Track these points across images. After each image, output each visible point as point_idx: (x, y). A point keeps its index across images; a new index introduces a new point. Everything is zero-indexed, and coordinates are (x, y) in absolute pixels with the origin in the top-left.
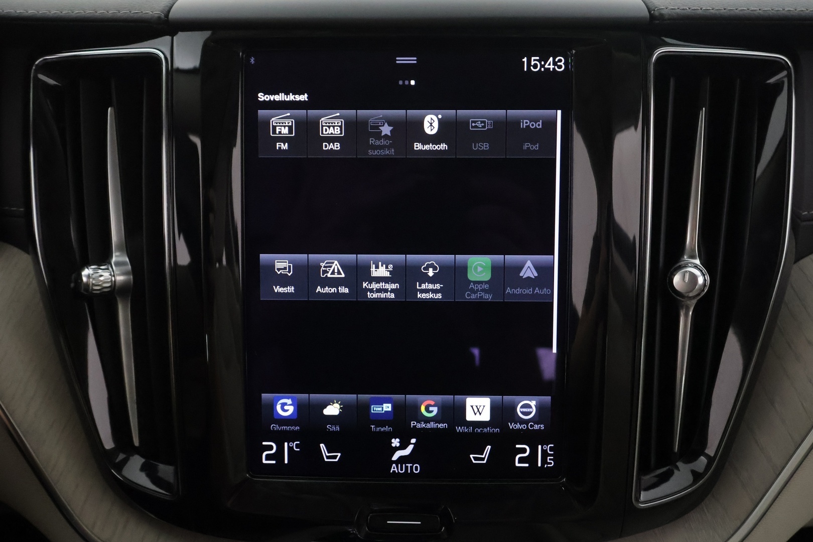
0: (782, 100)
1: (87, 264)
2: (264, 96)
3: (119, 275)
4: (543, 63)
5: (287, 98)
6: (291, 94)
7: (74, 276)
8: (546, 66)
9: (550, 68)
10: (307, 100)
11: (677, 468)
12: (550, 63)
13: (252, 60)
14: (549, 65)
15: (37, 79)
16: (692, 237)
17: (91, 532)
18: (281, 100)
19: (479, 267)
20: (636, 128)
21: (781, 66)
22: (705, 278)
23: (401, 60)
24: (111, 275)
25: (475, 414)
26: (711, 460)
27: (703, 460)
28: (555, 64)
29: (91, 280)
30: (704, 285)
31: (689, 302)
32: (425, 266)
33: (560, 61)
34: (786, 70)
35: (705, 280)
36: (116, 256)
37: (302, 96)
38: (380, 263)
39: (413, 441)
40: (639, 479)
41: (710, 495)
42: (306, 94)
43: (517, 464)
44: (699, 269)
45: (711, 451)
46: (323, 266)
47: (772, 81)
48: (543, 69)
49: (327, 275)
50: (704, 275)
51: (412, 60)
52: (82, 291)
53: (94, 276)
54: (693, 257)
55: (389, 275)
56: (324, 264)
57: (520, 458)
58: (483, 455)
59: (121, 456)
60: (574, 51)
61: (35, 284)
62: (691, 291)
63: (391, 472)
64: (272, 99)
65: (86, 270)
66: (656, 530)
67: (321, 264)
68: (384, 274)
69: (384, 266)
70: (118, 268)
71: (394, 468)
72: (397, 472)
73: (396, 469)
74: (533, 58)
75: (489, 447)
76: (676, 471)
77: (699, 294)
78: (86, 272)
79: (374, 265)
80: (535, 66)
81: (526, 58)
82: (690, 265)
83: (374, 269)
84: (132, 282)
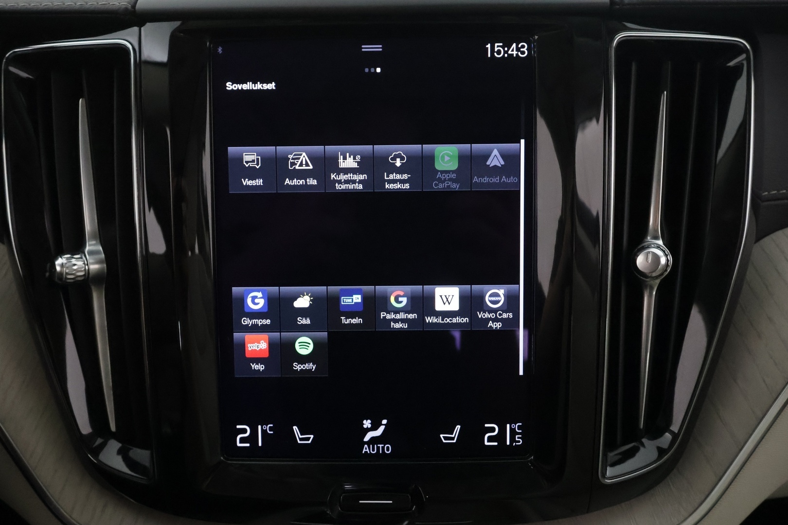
0: (741, 84)
1: (60, 254)
2: (232, 85)
3: (93, 264)
4: (506, 49)
5: (255, 87)
6: (259, 83)
7: (48, 265)
8: (510, 52)
9: (513, 54)
10: (274, 88)
11: (643, 445)
12: (513, 49)
13: (220, 50)
14: (513, 51)
15: (8, 72)
16: (655, 218)
17: (70, 516)
18: (248, 89)
19: (446, 156)
20: (598, 121)
21: (740, 50)
22: (667, 258)
23: (366, 48)
24: (84, 264)
25: (444, 304)
26: (675, 436)
27: (668, 436)
28: (519, 50)
29: (64, 269)
30: (667, 265)
31: (652, 282)
32: (393, 156)
33: (523, 47)
34: (745, 53)
35: (668, 260)
36: (89, 245)
37: (270, 84)
38: (348, 154)
39: (384, 422)
40: (605, 455)
41: (675, 470)
42: (273, 83)
43: (486, 443)
44: (662, 250)
45: (675, 428)
46: (291, 158)
47: (731, 64)
48: (506, 55)
49: (295, 167)
50: (666, 255)
51: (377, 48)
52: (56, 280)
53: (67, 265)
54: (656, 238)
55: (356, 166)
56: (292, 156)
57: (489, 437)
58: (452, 434)
59: (99, 441)
60: (536, 37)
61: (10, 275)
62: (654, 271)
63: (363, 452)
64: (240, 88)
65: (60, 259)
66: (623, 504)
67: (289, 156)
68: (352, 165)
69: (352, 156)
70: (91, 257)
71: (366, 449)
72: (369, 452)
73: (368, 450)
74: (496, 45)
75: (459, 427)
76: (642, 449)
77: (662, 274)
78: (59, 261)
79: (342, 157)
80: (499, 52)
81: (489, 44)
82: (653, 246)
83: (342, 161)
84: (106, 271)
